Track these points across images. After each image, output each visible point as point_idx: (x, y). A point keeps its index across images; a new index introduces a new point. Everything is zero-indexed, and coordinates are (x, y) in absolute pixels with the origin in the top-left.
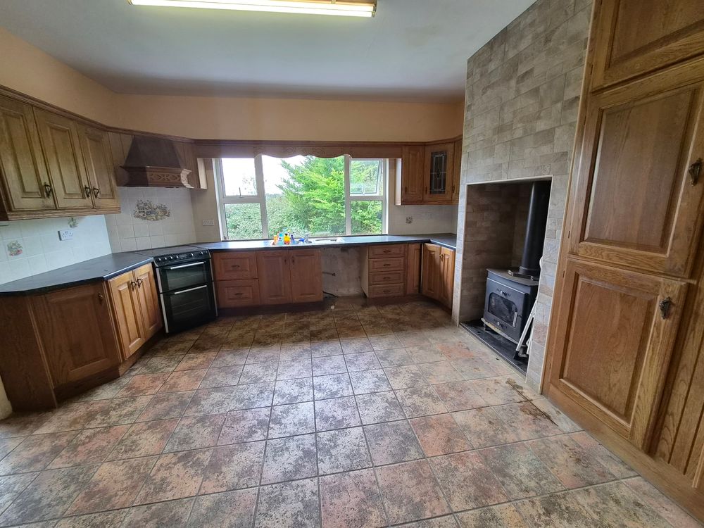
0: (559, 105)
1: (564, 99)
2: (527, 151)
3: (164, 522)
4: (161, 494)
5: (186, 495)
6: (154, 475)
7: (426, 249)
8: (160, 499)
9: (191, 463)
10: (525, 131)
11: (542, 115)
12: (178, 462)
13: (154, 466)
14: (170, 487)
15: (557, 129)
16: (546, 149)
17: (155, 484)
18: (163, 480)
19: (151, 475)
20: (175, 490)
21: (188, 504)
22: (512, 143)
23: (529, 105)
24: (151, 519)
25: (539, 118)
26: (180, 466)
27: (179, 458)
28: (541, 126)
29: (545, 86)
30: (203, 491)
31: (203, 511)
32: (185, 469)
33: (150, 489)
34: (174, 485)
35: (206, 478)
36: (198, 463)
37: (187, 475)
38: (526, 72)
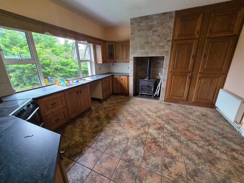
0: (166, 41)
1: (167, 39)
2: (157, 50)
3: (195, 174)
4: (183, 175)
5: (184, 167)
6: (173, 178)
7: (114, 78)
8: (186, 176)
9: (169, 165)
10: (156, 45)
11: (161, 42)
12: (168, 169)
13: (168, 179)
14: (180, 172)
15: (165, 46)
16: (163, 50)
17: (178, 178)
18: (176, 175)
19: (173, 180)
20: (182, 171)
21: (188, 167)
22: (152, 47)
23: (158, 39)
24: (194, 179)
25: (160, 42)
26: (170, 169)
27: (166, 169)
28: (161, 44)
29: (162, 35)
30: (183, 162)
31: (191, 162)
32: (172, 167)
33: (180, 180)
34: (179, 171)
35: (178, 161)
36: (170, 163)
37: (175, 166)
38: (156, 30)
